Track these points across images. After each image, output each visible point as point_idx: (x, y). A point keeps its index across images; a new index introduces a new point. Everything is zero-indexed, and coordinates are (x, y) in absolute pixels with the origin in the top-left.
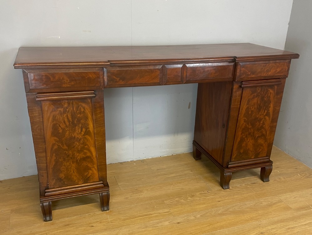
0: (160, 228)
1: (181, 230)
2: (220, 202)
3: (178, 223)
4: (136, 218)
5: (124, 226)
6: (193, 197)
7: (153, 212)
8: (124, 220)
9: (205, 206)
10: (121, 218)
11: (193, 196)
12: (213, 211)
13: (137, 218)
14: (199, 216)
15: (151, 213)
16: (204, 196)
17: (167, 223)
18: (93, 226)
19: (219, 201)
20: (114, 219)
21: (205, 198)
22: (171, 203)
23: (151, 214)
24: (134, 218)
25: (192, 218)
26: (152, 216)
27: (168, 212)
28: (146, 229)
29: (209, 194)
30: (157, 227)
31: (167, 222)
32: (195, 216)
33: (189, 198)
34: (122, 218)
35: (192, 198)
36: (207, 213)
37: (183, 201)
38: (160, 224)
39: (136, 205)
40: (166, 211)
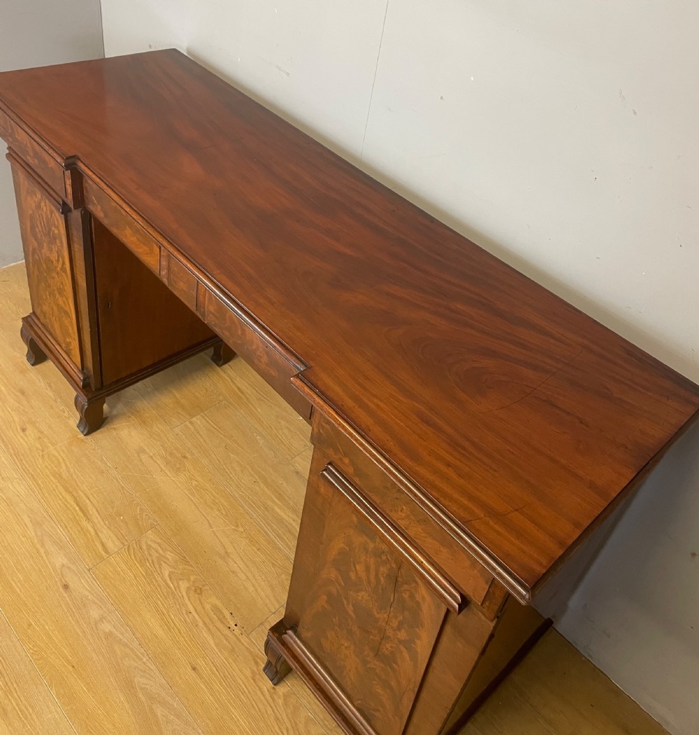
0: (38, 551)
1: (37, 599)
2: (193, 673)
3: (66, 587)
4: (70, 492)
5: (35, 480)
6: (192, 593)
7: (98, 521)
8: (56, 474)
9: (160, 632)
10: (63, 465)
11: (199, 591)
12: (142, 659)
13: (68, 497)
14: (106, 627)
15: (95, 516)
16: (207, 621)
17: (60, 560)
18: (24, 430)
19: (194, 669)
20: (56, 454)
21: (201, 624)
22: (149, 547)
23: (89, 519)
24: (67, 490)
25: (96, 614)
26: (84, 523)
27: (107, 552)
28: (29, 524)
29: (227, 632)
30: (43, 545)
31: (65, 561)
32: (103, 618)
33: (184, 585)
34: (64, 467)
35: (188, 589)
36: (126, 645)
37: (167, 574)
38: (53, 548)
40: (110, 545)
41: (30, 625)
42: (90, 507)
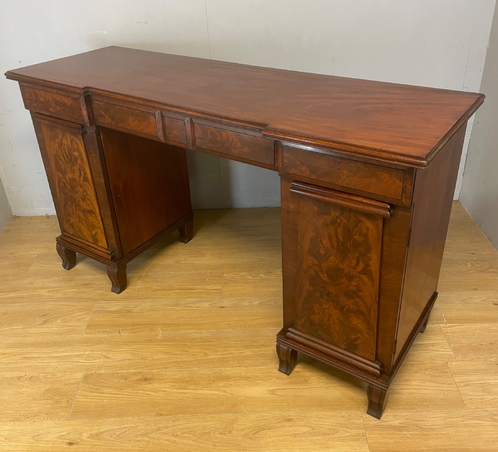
0: (192, 310)
1: (218, 318)
3: (222, 307)
5: (150, 298)
6: (268, 275)
7: (199, 287)
8: (155, 290)
10: (152, 287)
13: (173, 291)
14: (256, 303)
15: (195, 287)
17: (206, 305)
22: (231, 278)
23: (194, 289)
24: (169, 290)
25: (247, 304)
26: (195, 291)
27: (219, 290)
28: (174, 308)
30: (191, 307)
31: (208, 303)
32: (251, 302)
33: (262, 276)
34: (154, 287)
35: (265, 275)
37: (251, 278)
38: (197, 305)
39: (184, 272)
40: (217, 288)
41: (229, 324)
42: (189, 287)
